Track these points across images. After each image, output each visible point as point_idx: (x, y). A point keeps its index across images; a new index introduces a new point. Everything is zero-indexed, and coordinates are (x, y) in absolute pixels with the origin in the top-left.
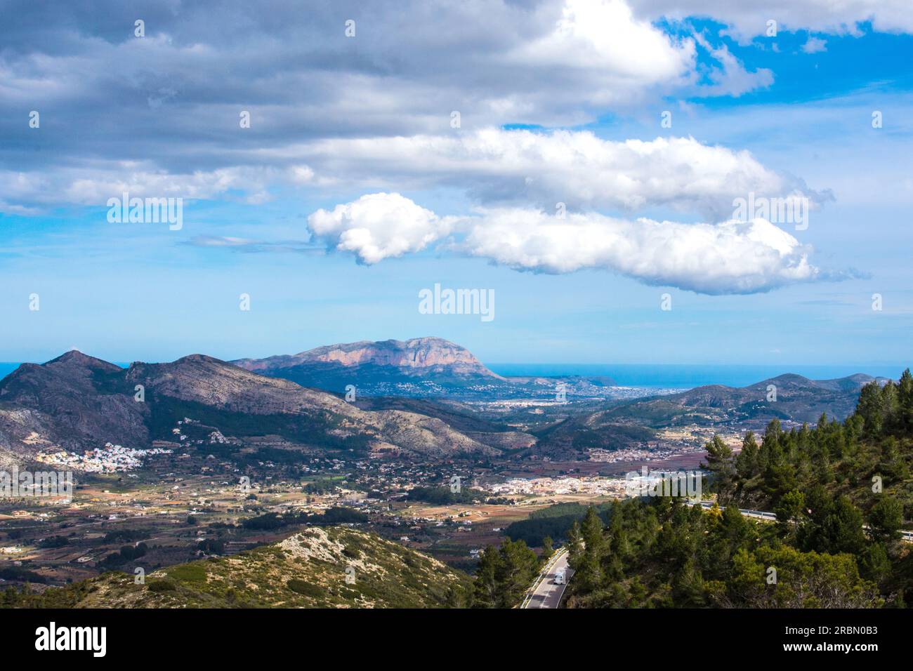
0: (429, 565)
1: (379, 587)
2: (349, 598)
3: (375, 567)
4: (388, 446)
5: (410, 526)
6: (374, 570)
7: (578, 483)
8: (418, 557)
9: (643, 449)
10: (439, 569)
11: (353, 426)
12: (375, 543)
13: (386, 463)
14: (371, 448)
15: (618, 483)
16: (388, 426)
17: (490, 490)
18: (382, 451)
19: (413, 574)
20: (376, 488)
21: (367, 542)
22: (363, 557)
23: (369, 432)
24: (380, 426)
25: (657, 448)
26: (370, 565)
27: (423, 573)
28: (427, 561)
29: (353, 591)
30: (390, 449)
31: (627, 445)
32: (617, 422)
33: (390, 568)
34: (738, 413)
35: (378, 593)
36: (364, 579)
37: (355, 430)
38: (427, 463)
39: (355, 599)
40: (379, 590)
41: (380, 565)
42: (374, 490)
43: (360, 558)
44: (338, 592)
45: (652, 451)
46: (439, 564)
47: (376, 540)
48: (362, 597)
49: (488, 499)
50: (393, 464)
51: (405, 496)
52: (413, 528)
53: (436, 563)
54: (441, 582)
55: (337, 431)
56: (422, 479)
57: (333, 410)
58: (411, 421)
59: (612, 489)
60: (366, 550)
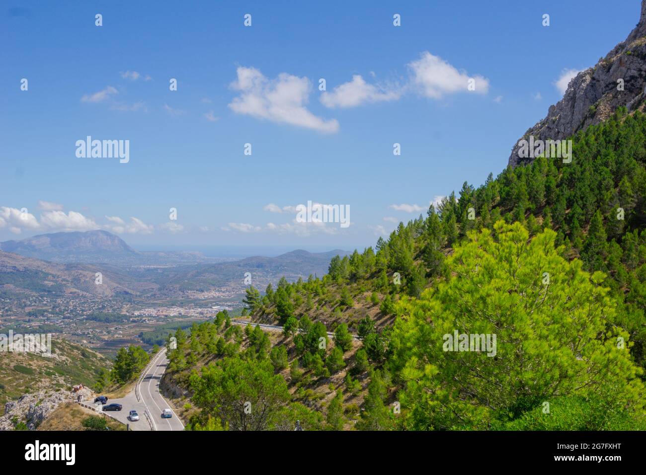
0: (96, 357)
1: (67, 369)
2: (49, 375)
3: (64, 358)
4: (74, 290)
5: (87, 335)
6: (63, 359)
7: (182, 311)
8: (89, 352)
9: (218, 291)
10: (101, 359)
11: (54, 279)
12: (64, 345)
13: (73, 299)
14: (65, 292)
15: (205, 310)
16: (75, 279)
17: (133, 314)
18: (71, 293)
19: (86, 362)
20: (68, 313)
21: (60, 344)
22: (57, 352)
23: (64, 283)
24: (70, 279)
25: (227, 290)
26: (61, 356)
27: (92, 361)
28: (94, 354)
29: (51, 371)
30: (76, 292)
31: (210, 289)
32: (204, 276)
33: (73, 359)
34: (271, 271)
35: (66, 372)
36: (58, 365)
37: (56, 282)
38: (97, 300)
39: (53, 376)
40: (67, 371)
41: (67, 357)
42: (67, 315)
43: (55, 353)
44: (43, 372)
45: (224, 292)
46: (102, 356)
47: (65, 343)
48: (57, 375)
49: (131, 319)
50: (77, 300)
51: (84, 318)
52: (88, 335)
53: (99, 355)
54: (102, 366)
55: (46, 282)
56: (94, 308)
57: (43, 270)
58: (87, 276)
59: (201, 313)
60: (59, 348)
